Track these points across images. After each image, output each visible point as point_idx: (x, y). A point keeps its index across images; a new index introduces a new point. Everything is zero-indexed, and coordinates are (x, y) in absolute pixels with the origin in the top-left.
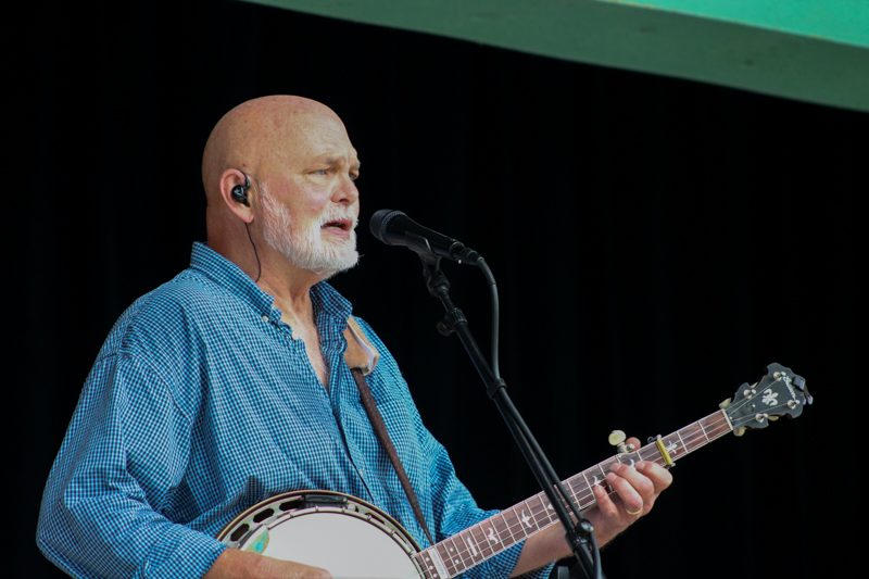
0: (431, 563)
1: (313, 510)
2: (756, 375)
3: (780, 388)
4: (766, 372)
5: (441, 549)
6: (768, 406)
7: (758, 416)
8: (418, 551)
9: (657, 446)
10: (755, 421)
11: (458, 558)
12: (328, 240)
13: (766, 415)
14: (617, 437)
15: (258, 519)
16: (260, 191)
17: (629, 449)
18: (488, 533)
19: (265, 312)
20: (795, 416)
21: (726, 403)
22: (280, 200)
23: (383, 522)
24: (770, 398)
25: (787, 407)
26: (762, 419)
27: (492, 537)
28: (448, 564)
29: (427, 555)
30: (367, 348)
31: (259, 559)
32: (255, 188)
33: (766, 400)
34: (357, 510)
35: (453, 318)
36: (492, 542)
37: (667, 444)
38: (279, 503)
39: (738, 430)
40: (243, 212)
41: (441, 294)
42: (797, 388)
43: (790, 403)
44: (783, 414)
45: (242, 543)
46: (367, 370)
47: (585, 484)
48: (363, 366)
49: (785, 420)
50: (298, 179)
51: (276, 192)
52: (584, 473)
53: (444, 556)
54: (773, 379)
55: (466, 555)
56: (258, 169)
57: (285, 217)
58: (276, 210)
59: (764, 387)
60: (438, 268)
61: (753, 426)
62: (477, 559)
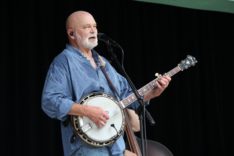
0: (121, 104)
1: (96, 96)
2: (185, 58)
3: (190, 60)
4: (187, 57)
5: (123, 101)
6: (188, 64)
7: (186, 66)
8: (118, 102)
9: (165, 75)
10: (185, 68)
11: (126, 103)
12: (90, 42)
13: (187, 66)
14: (157, 74)
15: (85, 99)
16: (75, 33)
17: (159, 77)
18: (132, 97)
19: (81, 55)
20: (193, 66)
21: (179, 65)
22: (79, 35)
23: (110, 97)
24: (188, 62)
25: (192, 64)
26: (186, 67)
27: (133, 98)
28: (125, 104)
29: (120, 103)
30: (103, 62)
31: (87, 106)
32: (74, 32)
33: (187, 63)
34: (105, 95)
35: (114, 56)
36: (133, 99)
37: (167, 75)
38: (89, 96)
39: (182, 70)
40: (73, 37)
41: (111, 51)
42: (194, 60)
43: (192, 63)
44: (191, 65)
45: (83, 104)
46: (103, 66)
47: (151, 85)
48: (103, 65)
49: (192, 66)
50: (83, 30)
51: (78, 33)
52: (151, 83)
53: (124, 103)
54: (188, 59)
55: (128, 102)
56: (75, 28)
57: (81, 38)
58: (79, 36)
59: (186, 60)
60: (110, 46)
61: (185, 69)
62: (130, 103)
